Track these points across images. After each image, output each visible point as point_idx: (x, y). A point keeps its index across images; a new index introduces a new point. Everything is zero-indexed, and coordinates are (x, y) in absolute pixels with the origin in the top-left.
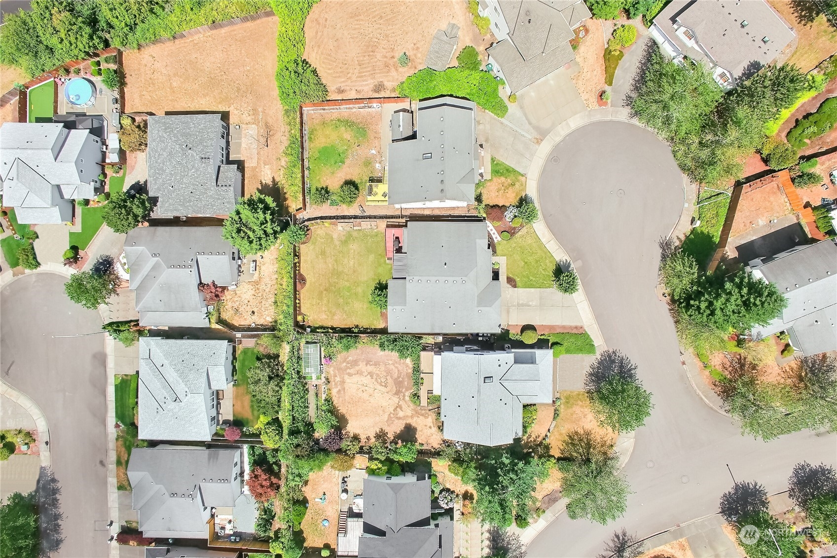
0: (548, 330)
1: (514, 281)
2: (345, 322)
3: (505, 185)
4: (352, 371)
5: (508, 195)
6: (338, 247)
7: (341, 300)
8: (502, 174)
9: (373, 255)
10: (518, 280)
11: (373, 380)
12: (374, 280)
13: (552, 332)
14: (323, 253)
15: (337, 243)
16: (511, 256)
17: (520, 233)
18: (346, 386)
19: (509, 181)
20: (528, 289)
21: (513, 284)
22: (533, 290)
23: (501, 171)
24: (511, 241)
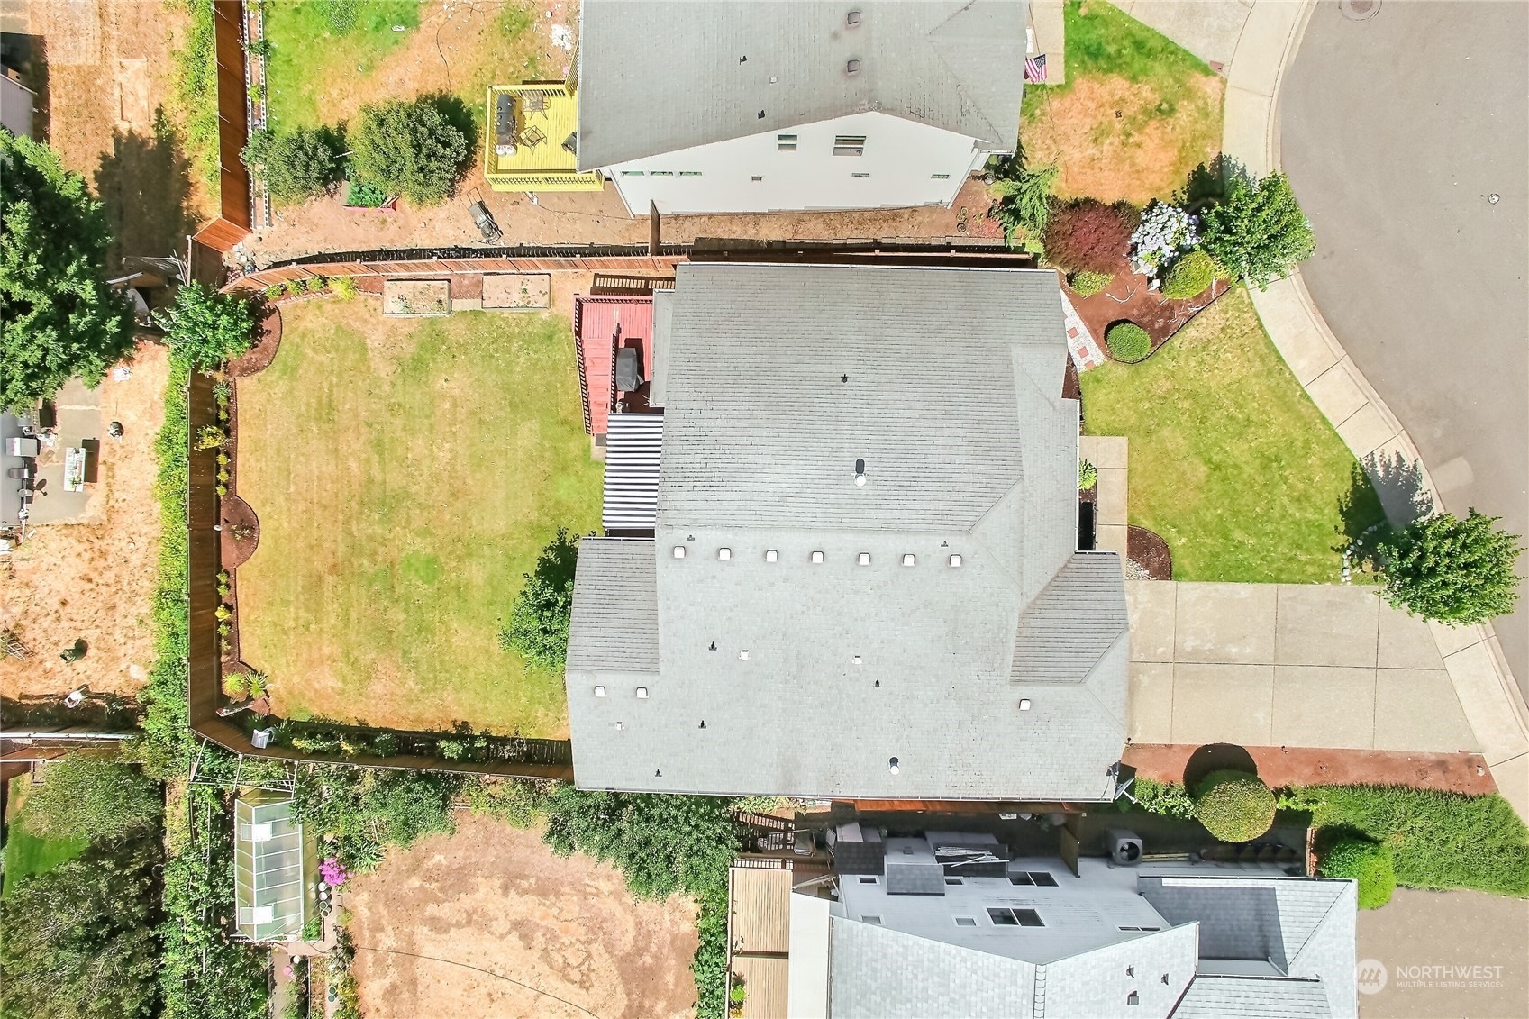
0: (1308, 771)
1: (1164, 548)
2: (413, 710)
3: (1129, 111)
4: (446, 911)
5: (1141, 158)
6: (387, 388)
7: (397, 615)
8: (1114, 64)
9: (534, 424)
10: (1178, 543)
11: (534, 955)
12: (536, 530)
13: (1328, 778)
14: (326, 411)
15: (384, 370)
16: (1148, 433)
17: (1191, 332)
18: (421, 969)
19: (1146, 92)
20: (1222, 586)
21: (1156, 562)
22: (1243, 590)
23: (1112, 49)
24: (1153, 369)
